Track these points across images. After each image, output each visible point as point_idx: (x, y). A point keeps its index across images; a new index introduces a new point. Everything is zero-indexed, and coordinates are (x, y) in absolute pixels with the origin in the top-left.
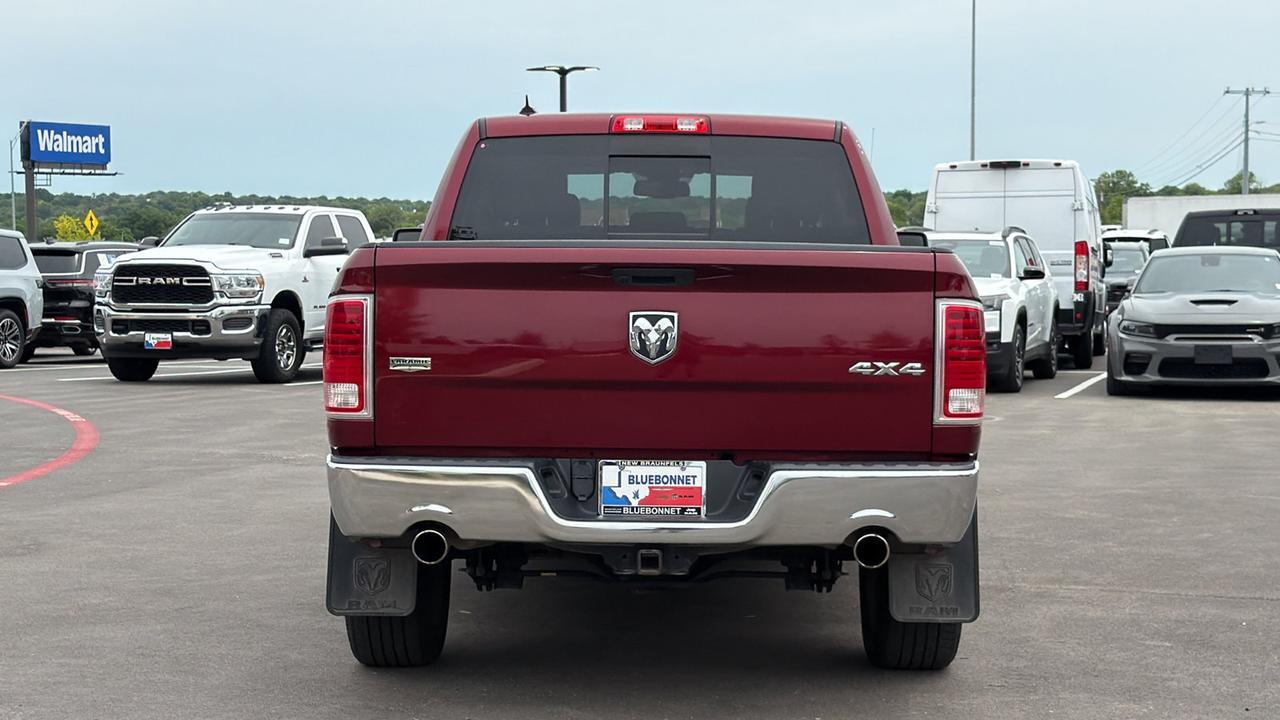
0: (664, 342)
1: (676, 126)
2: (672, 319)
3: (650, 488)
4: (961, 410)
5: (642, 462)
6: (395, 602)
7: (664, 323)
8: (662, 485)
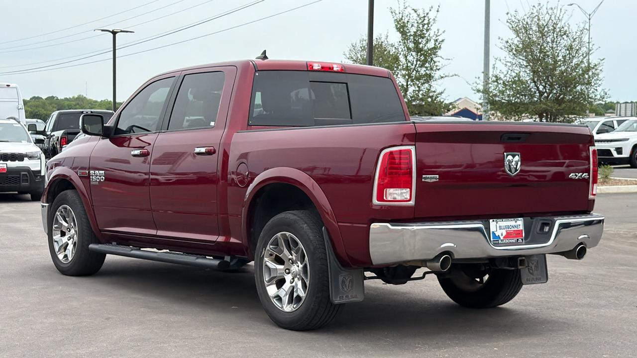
0: (516, 166)
1: (333, 68)
2: (519, 156)
3: (506, 231)
5: (503, 220)
7: (517, 158)
8: (510, 229)
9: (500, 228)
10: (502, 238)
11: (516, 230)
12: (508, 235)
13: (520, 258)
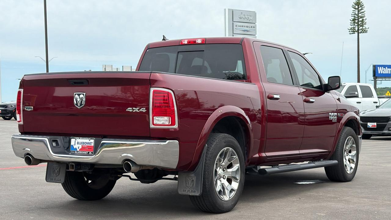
0: (81, 102)
1: (196, 42)
2: (83, 94)
3: (82, 146)
4: (163, 123)
5: (80, 138)
6: (60, 179)
7: (81, 96)
8: (85, 145)
9: (78, 143)
10: (78, 150)
11: (88, 146)
12: (83, 149)
13: (70, 164)
